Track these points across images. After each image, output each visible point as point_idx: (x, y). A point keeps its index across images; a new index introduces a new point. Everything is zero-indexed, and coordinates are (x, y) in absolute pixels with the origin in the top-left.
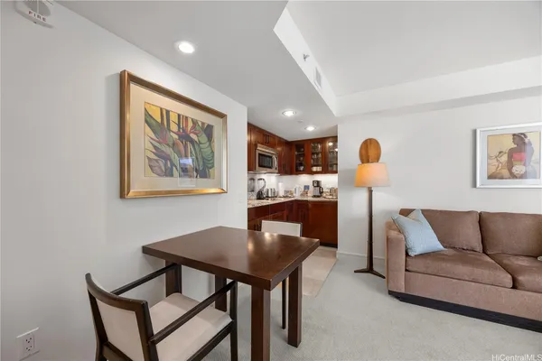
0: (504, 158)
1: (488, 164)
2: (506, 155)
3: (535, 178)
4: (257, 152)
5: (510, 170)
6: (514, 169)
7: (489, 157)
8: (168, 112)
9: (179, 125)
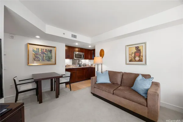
0: (133, 55)
1: (129, 57)
2: (134, 54)
3: (142, 61)
4: (74, 54)
5: (135, 59)
6: (136, 59)
7: (129, 55)
8: (38, 49)
9: (41, 51)
